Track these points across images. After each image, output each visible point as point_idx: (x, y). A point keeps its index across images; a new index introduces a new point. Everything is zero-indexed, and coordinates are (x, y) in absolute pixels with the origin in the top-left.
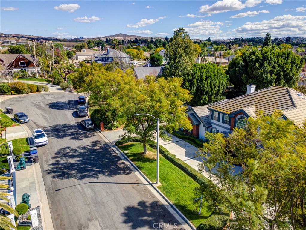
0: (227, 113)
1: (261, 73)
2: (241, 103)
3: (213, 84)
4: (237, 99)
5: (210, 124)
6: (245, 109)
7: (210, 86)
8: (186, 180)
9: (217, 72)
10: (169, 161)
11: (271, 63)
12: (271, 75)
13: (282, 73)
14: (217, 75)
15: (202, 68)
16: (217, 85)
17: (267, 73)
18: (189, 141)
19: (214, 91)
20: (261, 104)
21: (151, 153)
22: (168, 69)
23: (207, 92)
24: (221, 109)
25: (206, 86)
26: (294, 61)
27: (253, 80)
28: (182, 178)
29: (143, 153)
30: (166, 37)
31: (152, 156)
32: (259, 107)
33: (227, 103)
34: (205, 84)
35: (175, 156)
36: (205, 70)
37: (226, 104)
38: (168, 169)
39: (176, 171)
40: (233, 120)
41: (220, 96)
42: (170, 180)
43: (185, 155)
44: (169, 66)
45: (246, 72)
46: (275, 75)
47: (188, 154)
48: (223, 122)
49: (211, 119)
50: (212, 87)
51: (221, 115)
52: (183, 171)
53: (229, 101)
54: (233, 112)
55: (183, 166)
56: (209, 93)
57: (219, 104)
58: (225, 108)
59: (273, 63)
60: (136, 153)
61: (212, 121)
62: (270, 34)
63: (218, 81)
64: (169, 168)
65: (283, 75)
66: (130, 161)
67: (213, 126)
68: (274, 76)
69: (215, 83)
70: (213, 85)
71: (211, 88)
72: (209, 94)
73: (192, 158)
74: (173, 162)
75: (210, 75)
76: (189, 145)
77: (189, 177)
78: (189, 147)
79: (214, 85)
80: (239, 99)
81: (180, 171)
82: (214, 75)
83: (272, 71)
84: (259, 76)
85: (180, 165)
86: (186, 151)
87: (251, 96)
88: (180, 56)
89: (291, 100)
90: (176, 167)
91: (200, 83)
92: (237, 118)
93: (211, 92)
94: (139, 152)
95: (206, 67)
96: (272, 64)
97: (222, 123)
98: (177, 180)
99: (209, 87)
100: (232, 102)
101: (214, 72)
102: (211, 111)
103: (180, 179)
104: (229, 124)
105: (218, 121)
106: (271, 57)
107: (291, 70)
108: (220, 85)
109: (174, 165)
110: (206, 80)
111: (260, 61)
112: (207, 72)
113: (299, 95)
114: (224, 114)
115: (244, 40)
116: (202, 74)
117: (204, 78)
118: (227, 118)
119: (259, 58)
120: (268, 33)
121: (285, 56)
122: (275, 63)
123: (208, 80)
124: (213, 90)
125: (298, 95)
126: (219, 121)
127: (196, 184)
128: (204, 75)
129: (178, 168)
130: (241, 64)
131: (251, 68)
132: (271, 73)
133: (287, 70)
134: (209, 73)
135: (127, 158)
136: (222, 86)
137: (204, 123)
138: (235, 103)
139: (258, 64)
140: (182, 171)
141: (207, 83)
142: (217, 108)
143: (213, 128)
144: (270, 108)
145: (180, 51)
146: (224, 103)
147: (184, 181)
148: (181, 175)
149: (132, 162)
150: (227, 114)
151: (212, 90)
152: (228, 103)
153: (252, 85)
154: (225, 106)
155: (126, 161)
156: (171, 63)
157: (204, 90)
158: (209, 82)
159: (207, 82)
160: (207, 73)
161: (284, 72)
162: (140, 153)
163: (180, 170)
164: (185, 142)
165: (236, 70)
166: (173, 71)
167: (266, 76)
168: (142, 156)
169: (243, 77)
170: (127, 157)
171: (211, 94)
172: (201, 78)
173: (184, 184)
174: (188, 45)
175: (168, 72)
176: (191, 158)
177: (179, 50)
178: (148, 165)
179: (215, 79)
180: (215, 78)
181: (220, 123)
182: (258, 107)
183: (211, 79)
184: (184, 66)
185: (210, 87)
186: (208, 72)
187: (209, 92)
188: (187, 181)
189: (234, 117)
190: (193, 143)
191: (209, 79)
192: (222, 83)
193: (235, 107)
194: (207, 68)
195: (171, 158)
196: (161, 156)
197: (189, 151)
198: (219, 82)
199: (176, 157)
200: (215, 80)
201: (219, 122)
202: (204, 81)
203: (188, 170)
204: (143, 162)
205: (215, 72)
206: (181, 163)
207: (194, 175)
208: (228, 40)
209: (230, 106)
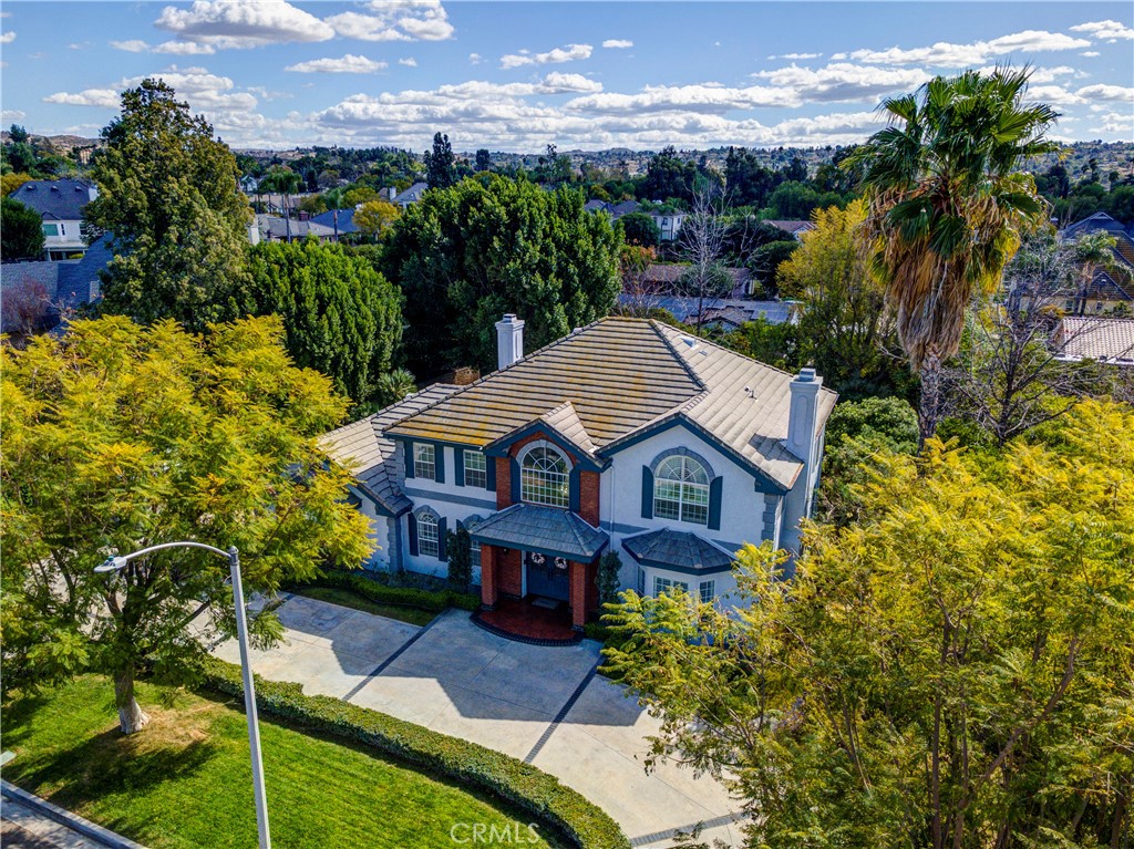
0: (475, 441)
1: (516, 271)
2: (515, 394)
3: (353, 325)
4: (494, 379)
5: (403, 498)
6: (550, 419)
7: (345, 337)
8: (400, 796)
9: (358, 277)
10: (278, 728)
11: (535, 235)
12: (545, 277)
13: (572, 268)
14: (359, 287)
15: (291, 262)
16: (370, 325)
17: (533, 272)
18: (326, 591)
19: (364, 353)
20: (587, 388)
21: (168, 716)
22: (135, 275)
23: (336, 361)
24: (444, 428)
25: (327, 337)
26: (596, 226)
27: (494, 300)
28: (379, 794)
29: (118, 733)
30: (14, 127)
31: (181, 732)
32: (588, 401)
33: (458, 401)
34: (322, 327)
35: (299, 687)
36: (306, 272)
37: (456, 408)
38: (292, 770)
39: (336, 764)
40: (502, 468)
41: (390, 372)
42: (324, 830)
43: (336, 665)
44: (134, 260)
45: (460, 272)
46: (558, 276)
47: (350, 660)
48: (459, 482)
49: (407, 476)
50: (352, 337)
51: (449, 453)
52: (366, 752)
53: (465, 390)
54: (502, 435)
55: (358, 729)
56: (345, 364)
57: (429, 408)
58: (461, 423)
59: (540, 234)
60: (67, 746)
61: (410, 483)
62: (446, 137)
63: (369, 313)
64: (293, 765)
65: (578, 276)
66: (50, 806)
67: (419, 502)
68: (555, 282)
69: (360, 320)
70: (354, 330)
71: (350, 345)
72: (345, 370)
73: (373, 668)
74: (300, 724)
75: (333, 290)
76: (335, 613)
77: (409, 774)
78: (338, 619)
79: (360, 329)
80: (501, 379)
81: (355, 760)
82: (345, 286)
83: (545, 262)
84: (510, 283)
85: (345, 726)
86: (334, 647)
87: (543, 364)
88: (187, 213)
89: (679, 362)
90: (323, 743)
91: (299, 327)
92: (520, 458)
93: (354, 359)
94: (92, 734)
95: (308, 257)
96: (540, 240)
97: (457, 484)
98: (360, 814)
99: (341, 341)
100: (479, 396)
101: (344, 278)
102: (401, 444)
103: (373, 802)
104: (491, 487)
105: (437, 481)
106: (531, 214)
107: (597, 257)
108: (379, 329)
109: (312, 739)
110: (322, 310)
111: (503, 229)
112: (316, 278)
113: (690, 344)
114: (459, 449)
115: (348, 155)
116: (300, 287)
117: (311, 304)
118: (477, 464)
119: (499, 217)
120: (439, 134)
121: (568, 211)
122: (546, 236)
123: (330, 313)
124: (360, 349)
125: (685, 341)
126: (440, 479)
127: (452, 797)
128: (309, 291)
129: (338, 748)
130: (440, 239)
131: (476, 257)
132: (545, 270)
133: (585, 257)
134: (326, 282)
135: (23, 793)
136: (386, 329)
137: (381, 498)
138: (493, 398)
139: (500, 240)
140: (361, 755)
141: (330, 324)
142: (423, 426)
143: (421, 509)
144: (626, 399)
145: (181, 192)
146: (449, 401)
147: (393, 805)
148: (365, 776)
149: (69, 815)
150: (477, 449)
151: (354, 349)
152: (463, 402)
153: (513, 319)
154: (455, 415)
155: (24, 816)
156: (144, 244)
157: (325, 356)
158: (336, 319)
159: (329, 319)
160: (318, 283)
161: (580, 264)
162: (100, 736)
163: (350, 753)
164: (310, 600)
165: (423, 265)
166: (165, 281)
167: (530, 284)
168: (115, 751)
169: (455, 289)
170: (23, 786)
171: (352, 367)
172: (297, 307)
173: (403, 823)
174: (211, 164)
175: (138, 289)
176: (374, 674)
177: (174, 187)
178: (173, 794)
179: (359, 306)
180: (355, 301)
181: (449, 486)
182: (583, 401)
183: (341, 304)
184: (211, 259)
185: (346, 341)
186: (320, 277)
187: (346, 359)
188: (408, 797)
189: (509, 455)
190: (344, 595)
191: (332, 306)
192: (387, 319)
193: (497, 413)
194: (314, 261)
195: (282, 706)
196: (227, 712)
197: (346, 640)
198: (376, 315)
199: (306, 692)
200: (358, 310)
201: (443, 482)
202: (312, 318)
203: (389, 742)
204: (135, 787)
205: (349, 274)
206: (346, 718)
207: (428, 756)
208: (291, 154)
209: (477, 410)
